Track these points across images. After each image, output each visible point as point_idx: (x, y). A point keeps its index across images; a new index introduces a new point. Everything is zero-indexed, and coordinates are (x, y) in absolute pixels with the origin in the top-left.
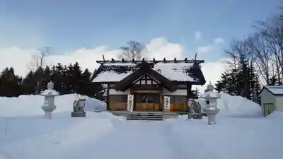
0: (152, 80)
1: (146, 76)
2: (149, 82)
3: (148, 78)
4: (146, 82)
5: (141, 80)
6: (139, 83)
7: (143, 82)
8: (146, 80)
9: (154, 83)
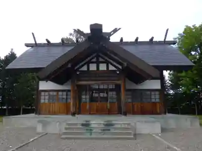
0: (107, 63)
1: (98, 57)
2: (103, 67)
3: (101, 60)
4: (98, 67)
5: (88, 63)
6: (85, 68)
7: (93, 67)
8: (98, 63)
9: (111, 68)
